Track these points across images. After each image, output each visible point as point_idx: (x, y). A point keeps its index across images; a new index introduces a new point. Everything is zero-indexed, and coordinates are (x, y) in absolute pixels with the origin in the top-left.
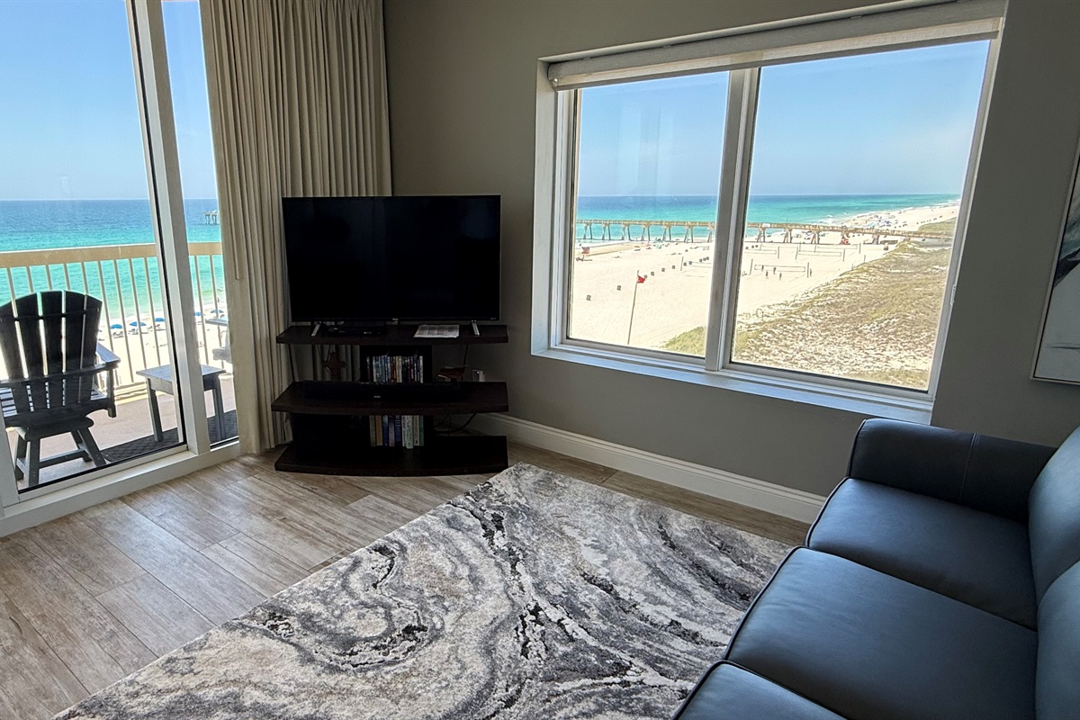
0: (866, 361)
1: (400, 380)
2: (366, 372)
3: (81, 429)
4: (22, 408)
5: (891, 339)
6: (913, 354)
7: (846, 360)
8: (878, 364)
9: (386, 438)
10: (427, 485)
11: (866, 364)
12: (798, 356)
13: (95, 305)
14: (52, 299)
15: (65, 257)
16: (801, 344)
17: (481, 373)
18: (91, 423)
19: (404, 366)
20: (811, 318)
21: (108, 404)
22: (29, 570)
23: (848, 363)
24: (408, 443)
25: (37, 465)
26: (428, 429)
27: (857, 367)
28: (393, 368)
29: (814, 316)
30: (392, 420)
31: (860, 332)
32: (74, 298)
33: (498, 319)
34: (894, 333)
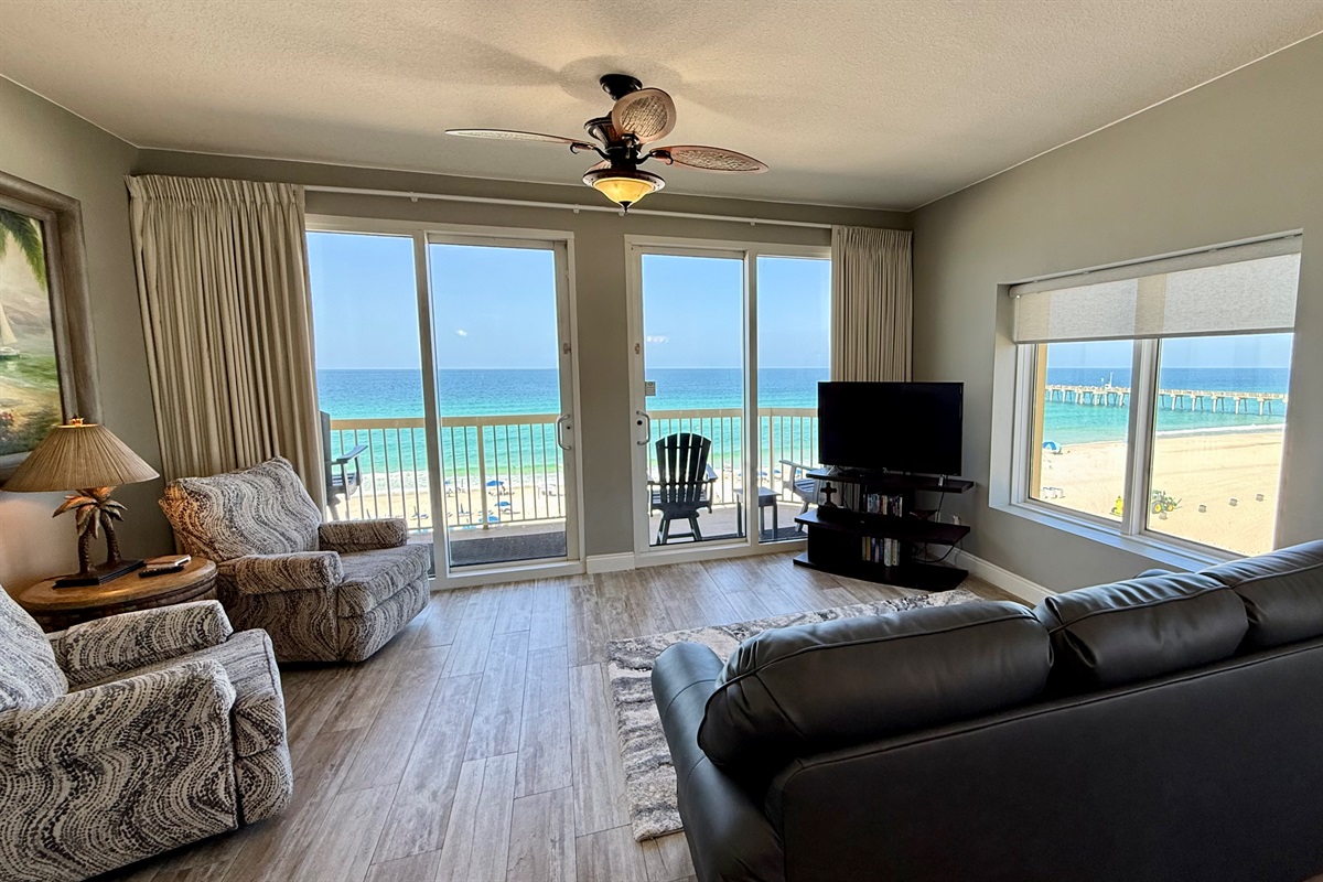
1: (885, 513)
2: (863, 504)
3: (693, 517)
4: (664, 500)
9: (873, 556)
10: (883, 590)
13: (707, 443)
14: (685, 437)
15: (691, 414)
17: (956, 518)
18: (698, 515)
19: (889, 503)
21: (708, 504)
22: (642, 584)
24: (887, 562)
25: (667, 536)
26: (903, 554)
28: (881, 504)
30: (878, 543)
32: (697, 439)
33: (960, 475)
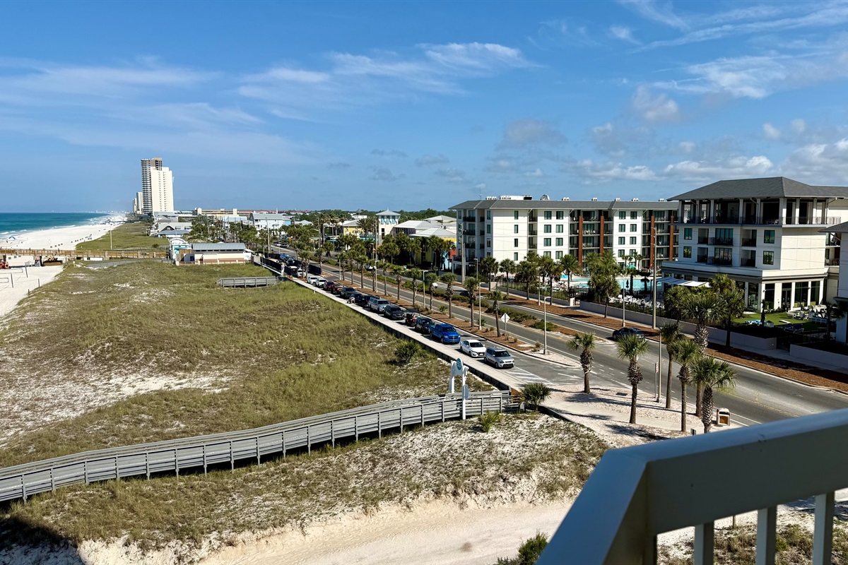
0: (98, 394)
5: (113, 365)
6: (140, 377)
7: (75, 398)
8: (111, 395)
11: (99, 398)
12: (16, 408)
16: (12, 392)
20: (10, 358)
23: (79, 402)
27: (92, 403)
29: (11, 355)
31: (75, 364)
34: (112, 358)
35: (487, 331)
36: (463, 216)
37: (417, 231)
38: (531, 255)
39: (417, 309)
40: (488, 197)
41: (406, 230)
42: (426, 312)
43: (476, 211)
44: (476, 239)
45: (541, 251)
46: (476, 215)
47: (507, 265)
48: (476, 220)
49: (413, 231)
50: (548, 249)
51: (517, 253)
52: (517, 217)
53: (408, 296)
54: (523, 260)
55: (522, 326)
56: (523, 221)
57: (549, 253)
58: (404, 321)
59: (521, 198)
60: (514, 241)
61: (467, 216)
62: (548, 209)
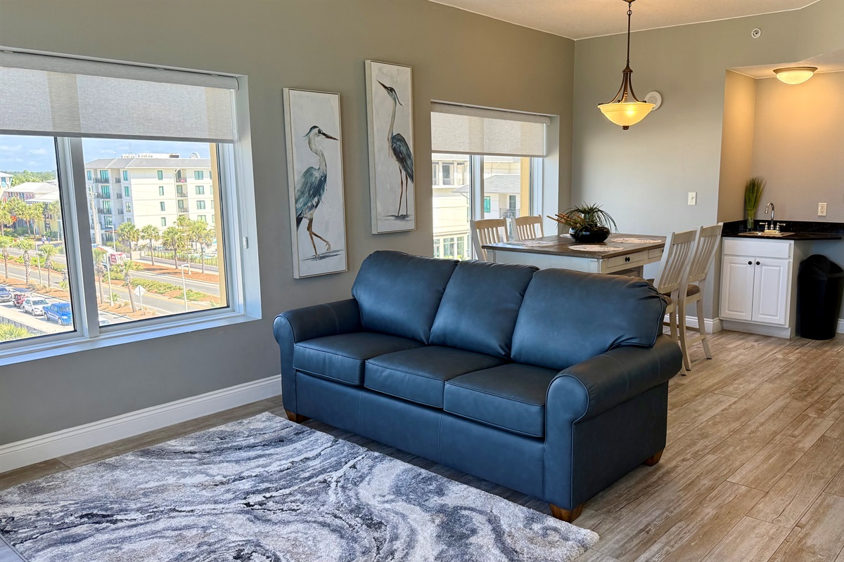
35: (120, 306)
36: (93, 176)
37: (36, 196)
38: (181, 220)
39: (32, 288)
40: (124, 155)
41: (22, 195)
42: (44, 291)
43: (109, 170)
44: (112, 204)
45: (193, 215)
46: (110, 176)
47: (149, 232)
48: (110, 180)
49: (32, 195)
50: (202, 212)
51: (165, 218)
52: (161, 178)
53: (20, 273)
54: (172, 225)
55: (166, 298)
56: (170, 184)
57: (203, 217)
58: (11, 303)
59: (166, 156)
60: (160, 204)
61: (99, 177)
62: (199, 168)
